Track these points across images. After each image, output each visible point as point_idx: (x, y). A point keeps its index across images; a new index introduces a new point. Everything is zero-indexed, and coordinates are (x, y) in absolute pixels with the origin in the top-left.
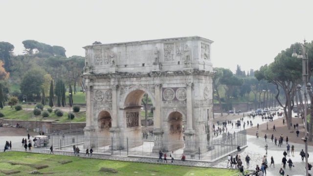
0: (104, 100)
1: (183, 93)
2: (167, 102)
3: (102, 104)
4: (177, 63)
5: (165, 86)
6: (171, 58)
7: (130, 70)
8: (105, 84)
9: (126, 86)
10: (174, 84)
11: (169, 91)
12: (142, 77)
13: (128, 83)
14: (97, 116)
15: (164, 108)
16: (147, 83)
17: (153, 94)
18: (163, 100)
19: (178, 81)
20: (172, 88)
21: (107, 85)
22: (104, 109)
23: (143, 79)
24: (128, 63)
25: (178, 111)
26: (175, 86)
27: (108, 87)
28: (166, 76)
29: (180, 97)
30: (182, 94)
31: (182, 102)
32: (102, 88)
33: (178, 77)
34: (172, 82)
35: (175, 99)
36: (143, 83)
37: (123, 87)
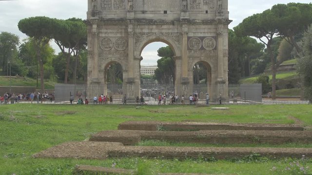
0: (113, 49)
1: (211, 43)
2: (193, 51)
3: (110, 54)
4: (205, 12)
5: (191, 35)
6: (198, 7)
7: (149, 16)
8: (115, 31)
9: (144, 34)
10: (201, 33)
11: (194, 40)
12: (164, 25)
13: (146, 31)
14: (103, 67)
15: (189, 57)
16: (170, 31)
17: (176, 43)
18: (189, 49)
19: (206, 30)
20: (199, 37)
21: (118, 33)
22: (113, 59)
23: (165, 27)
24: (146, 9)
25: (205, 60)
26: (202, 35)
27: (119, 35)
28: (193, 25)
29: (208, 46)
30: (209, 44)
31: (210, 51)
32: (110, 35)
33: (206, 26)
34: (198, 31)
35: (202, 48)
36: (164, 31)
37: (139, 35)
